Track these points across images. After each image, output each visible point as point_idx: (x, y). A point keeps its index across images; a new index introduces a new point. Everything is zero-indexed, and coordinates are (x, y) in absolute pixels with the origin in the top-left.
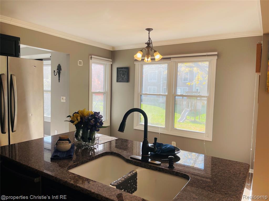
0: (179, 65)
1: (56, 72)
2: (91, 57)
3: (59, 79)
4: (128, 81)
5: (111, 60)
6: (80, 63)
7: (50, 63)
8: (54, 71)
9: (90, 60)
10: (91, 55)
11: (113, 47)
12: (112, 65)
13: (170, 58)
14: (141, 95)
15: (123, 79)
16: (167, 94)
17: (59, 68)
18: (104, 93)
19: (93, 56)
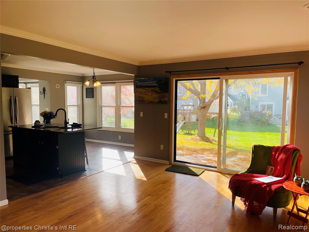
0: (122, 87)
1: (42, 92)
2: (66, 82)
3: (44, 97)
4: (93, 97)
5: (82, 83)
6: (58, 86)
7: (38, 85)
8: (41, 92)
9: (65, 84)
10: (66, 81)
11: (83, 74)
12: (82, 86)
13: (115, 83)
14: (102, 107)
15: (90, 96)
16: (115, 105)
17: (44, 90)
18: (77, 106)
19: (67, 81)
